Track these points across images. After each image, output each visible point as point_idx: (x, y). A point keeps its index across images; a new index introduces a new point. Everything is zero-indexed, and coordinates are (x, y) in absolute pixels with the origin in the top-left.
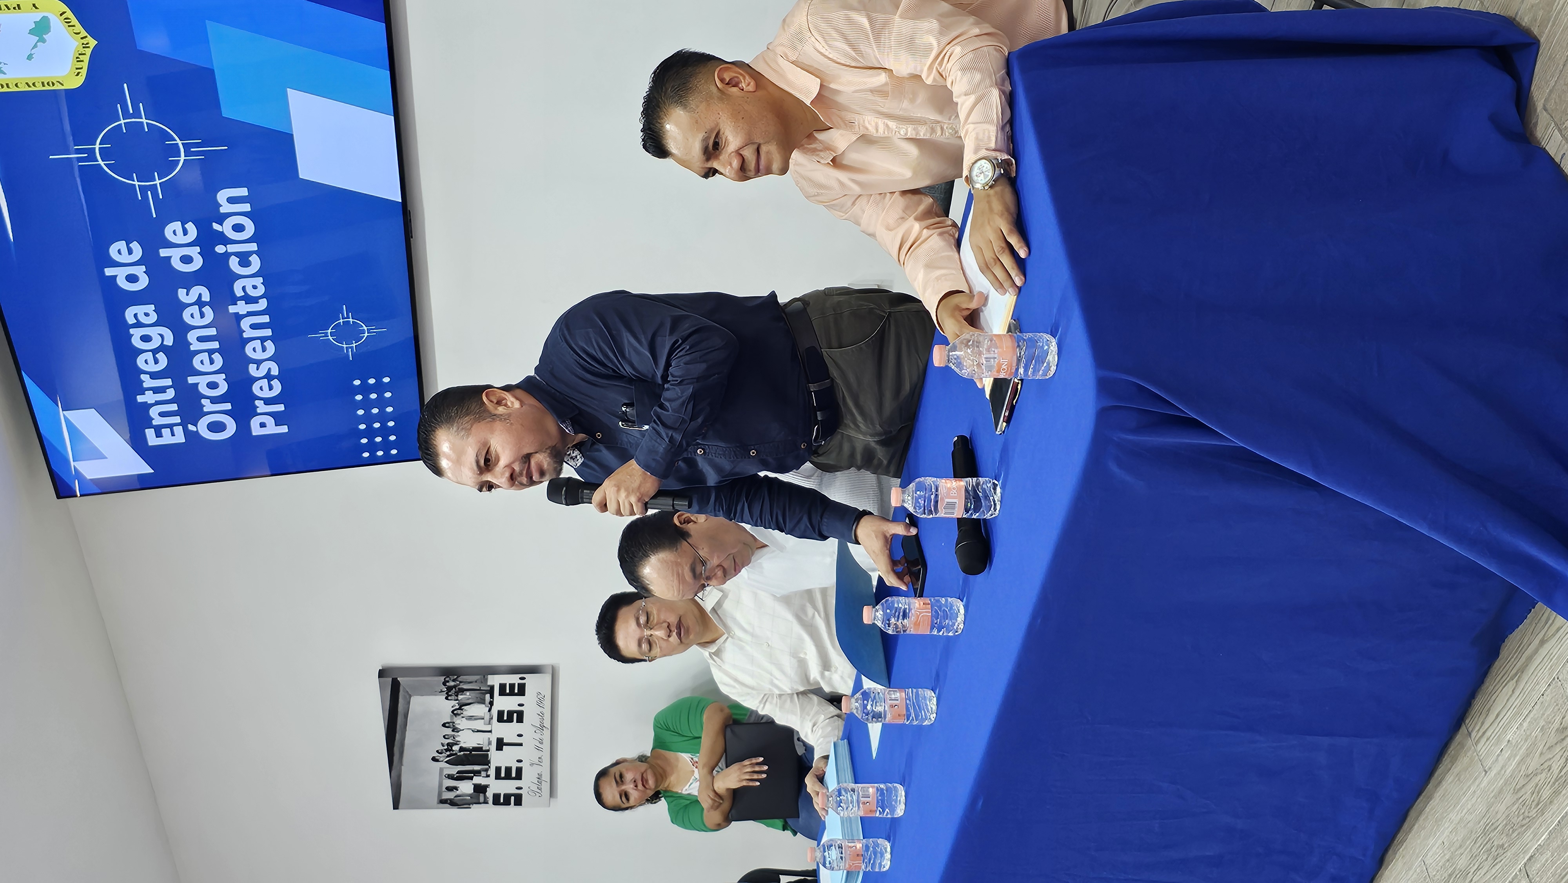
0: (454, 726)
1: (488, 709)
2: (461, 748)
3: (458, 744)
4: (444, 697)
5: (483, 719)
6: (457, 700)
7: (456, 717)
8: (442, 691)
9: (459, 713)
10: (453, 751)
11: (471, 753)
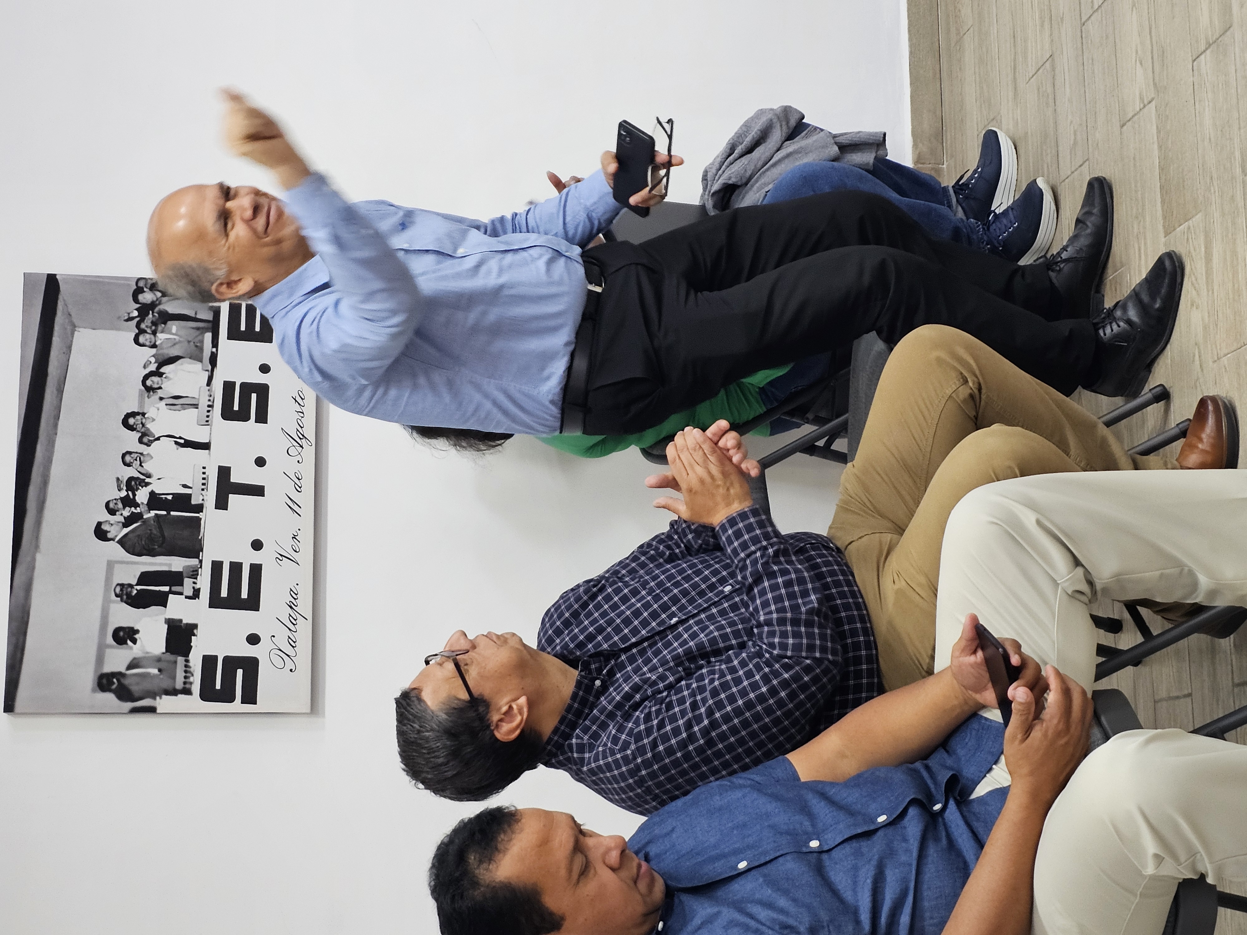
0: (143, 425)
1: (206, 375)
2: (152, 494)
3: (147, 484)
4: (133, 335)
5: (196, 406)
6: (154, 346)
7: (148, 397)
8: (130, 319)
9: (156, 386)
10: (137, 505)
11: (169, 513)
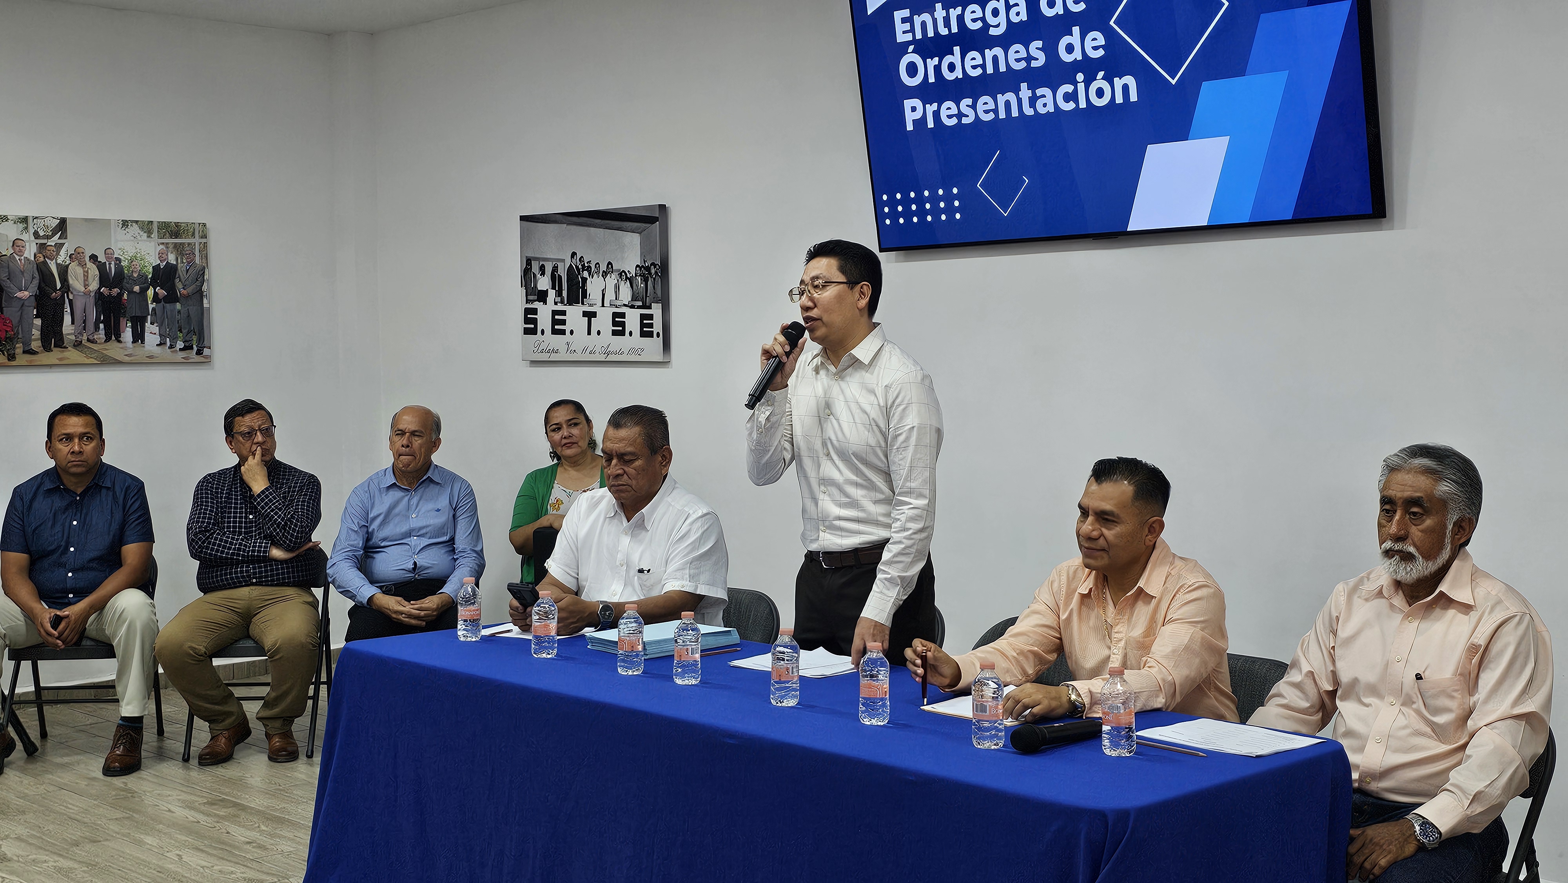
0: (609, 273)
1: (627, 304)
2: (587, 279)
3: (590, 277)
4: (640, 264)
7: (620, 274)
8: (645, 262)
9: (623, 277)
10: (583, 272)
11: (581, 288)
